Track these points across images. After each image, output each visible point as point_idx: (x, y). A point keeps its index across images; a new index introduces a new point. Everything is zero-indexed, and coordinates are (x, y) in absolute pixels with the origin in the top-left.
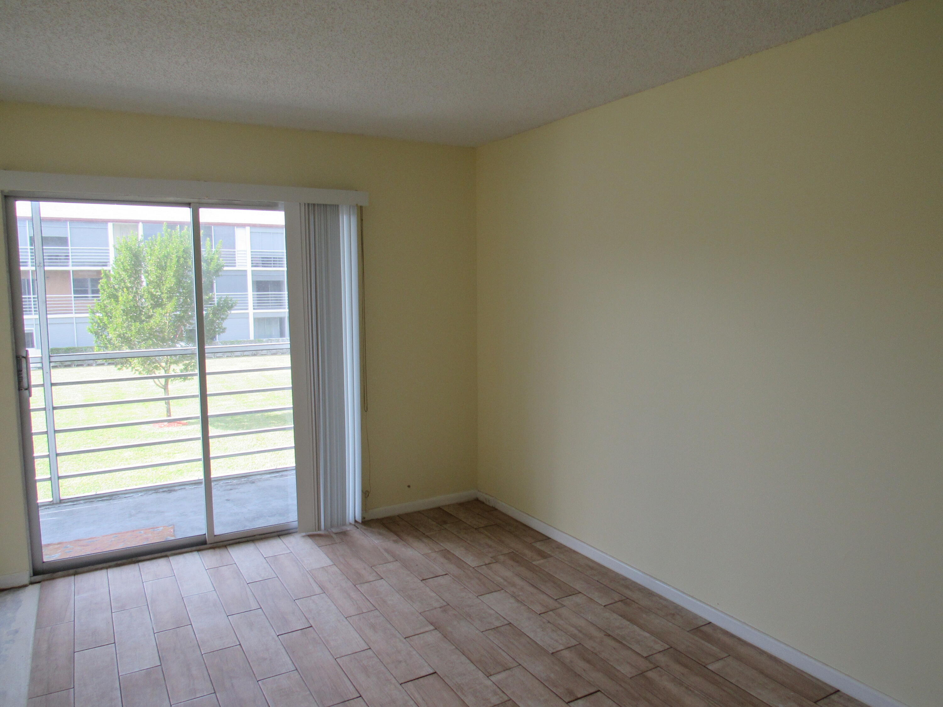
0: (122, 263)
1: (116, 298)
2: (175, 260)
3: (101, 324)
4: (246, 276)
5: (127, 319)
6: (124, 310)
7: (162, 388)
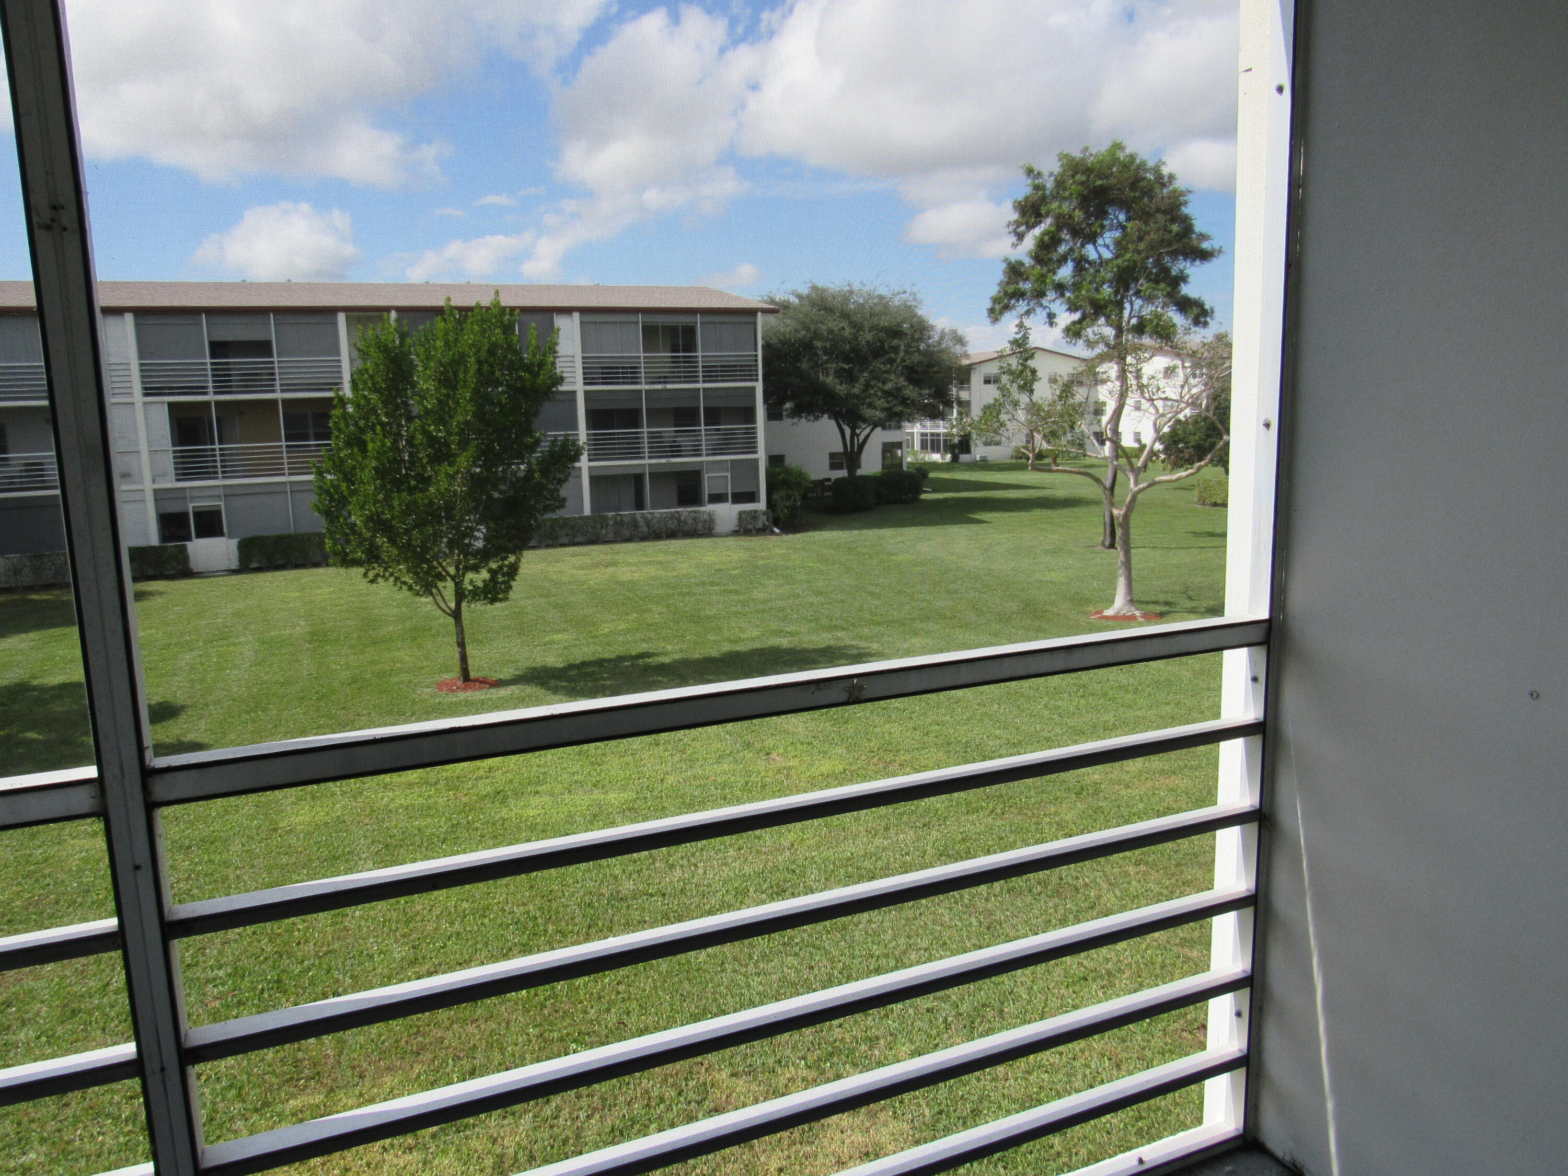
0: (372, 377)
1: (362, 446)
2: (473, 367)
3: (336, 497)
4: (574, 401)
5: (383, 487)
6: (378, 467)
7: (449, 615)
